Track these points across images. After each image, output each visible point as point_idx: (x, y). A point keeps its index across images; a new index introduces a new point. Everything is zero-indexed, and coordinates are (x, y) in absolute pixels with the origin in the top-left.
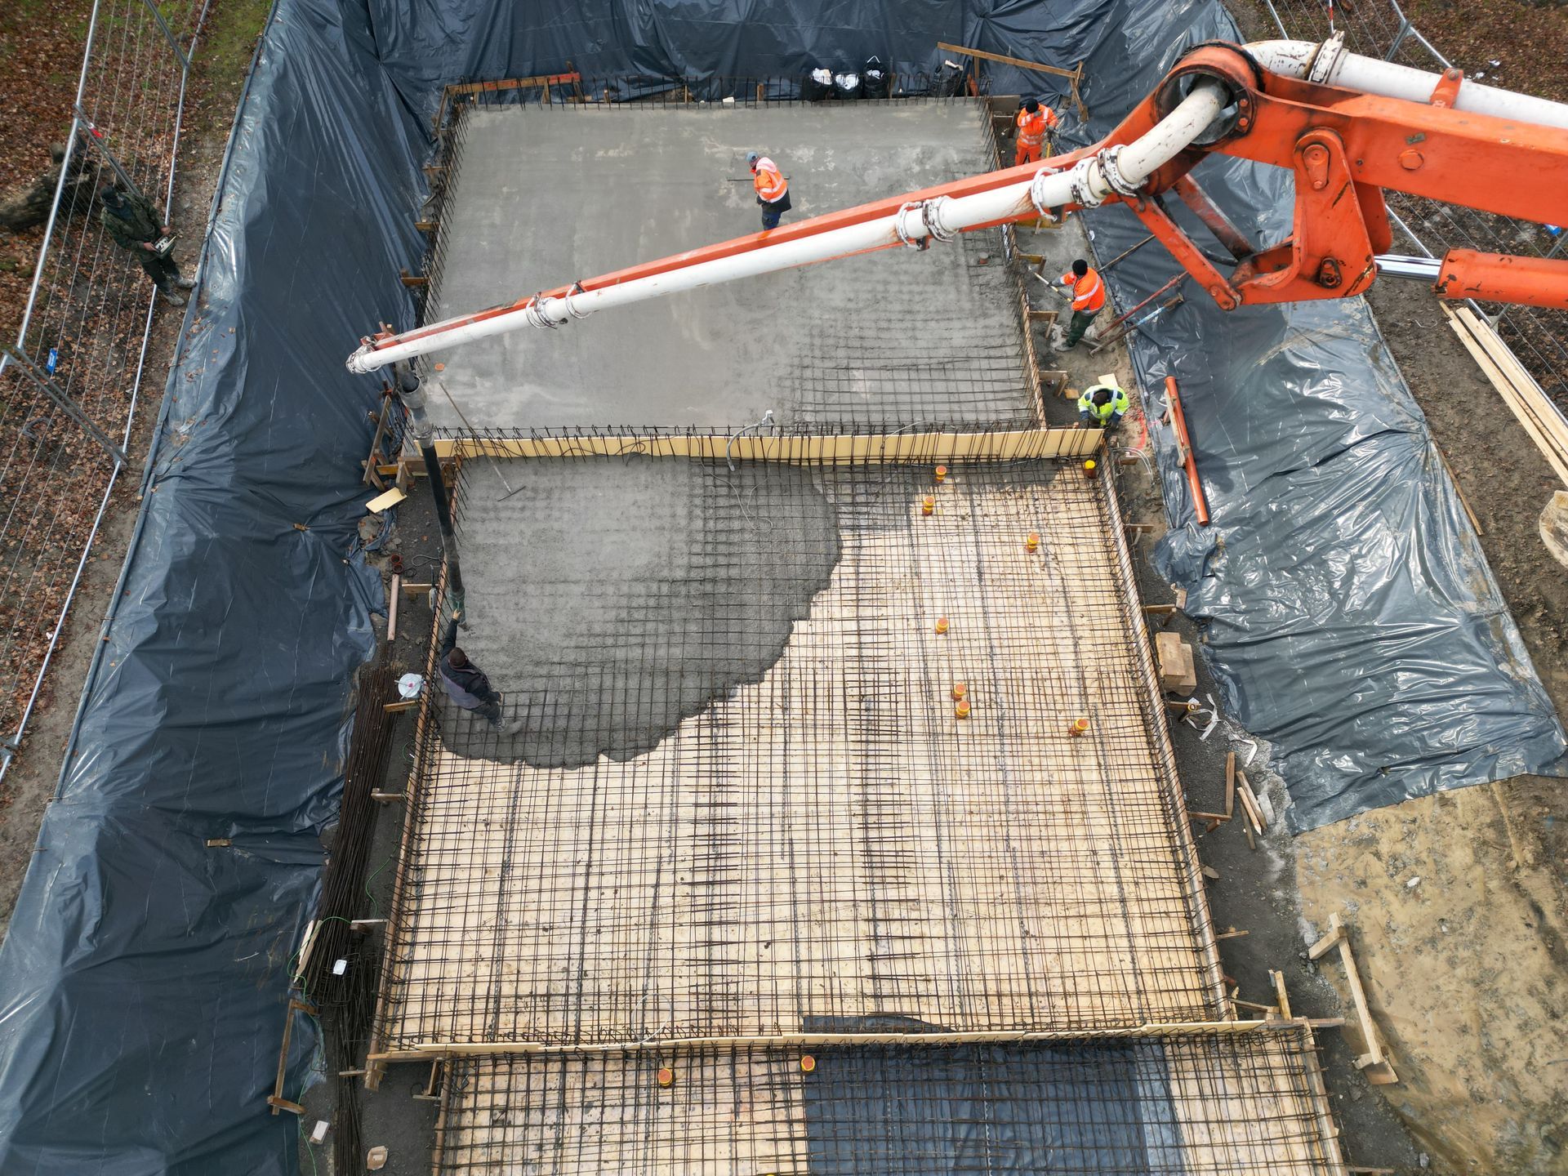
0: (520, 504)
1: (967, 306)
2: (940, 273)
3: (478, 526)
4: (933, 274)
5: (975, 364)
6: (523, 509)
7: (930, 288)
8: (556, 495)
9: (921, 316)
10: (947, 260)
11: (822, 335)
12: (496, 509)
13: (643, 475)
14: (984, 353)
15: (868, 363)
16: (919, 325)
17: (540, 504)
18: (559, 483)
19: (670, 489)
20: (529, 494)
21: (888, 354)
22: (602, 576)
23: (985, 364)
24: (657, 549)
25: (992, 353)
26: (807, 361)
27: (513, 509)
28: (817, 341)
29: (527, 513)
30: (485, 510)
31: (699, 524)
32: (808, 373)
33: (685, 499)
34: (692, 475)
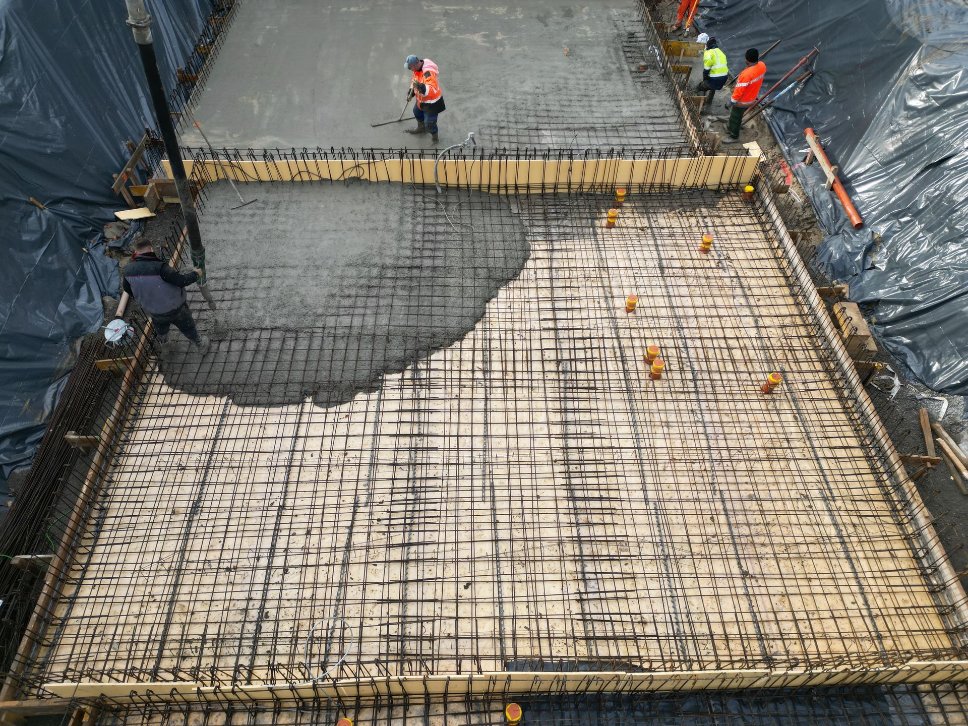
0: (251, 212)
1: (633, 92)
2: (609, 74)
3: (212, 227)
4: (603, 74)
5: (643, 128)
6: (253, 215)
7: (602, 82)
8: (284, 205)
9: (596, 98)
10: (613, 67)
11: (515, 108)
12: (228, 215)
13: (360, 193)
14: (650, 121)
15: (553, 126)
16: (594, 104)
17: (269, 212)
18: (287, 198)
19: (384, 202)
20: (260, 205)
21: (570, 120)
22: (318, 263)
23: (650, 128)
24: (370, 244)
25: (655, 121)
26: (503, 124)
27: (244, 215)
28: (512, 112)
29: (256, 219)
30: (219, 216)
31: (409, 226)
32: (504, 132)
33: (397, 209)
34: (404, 195)
